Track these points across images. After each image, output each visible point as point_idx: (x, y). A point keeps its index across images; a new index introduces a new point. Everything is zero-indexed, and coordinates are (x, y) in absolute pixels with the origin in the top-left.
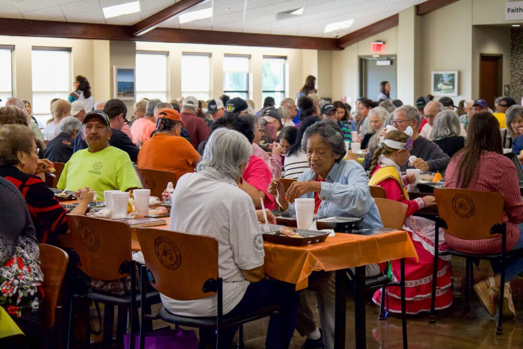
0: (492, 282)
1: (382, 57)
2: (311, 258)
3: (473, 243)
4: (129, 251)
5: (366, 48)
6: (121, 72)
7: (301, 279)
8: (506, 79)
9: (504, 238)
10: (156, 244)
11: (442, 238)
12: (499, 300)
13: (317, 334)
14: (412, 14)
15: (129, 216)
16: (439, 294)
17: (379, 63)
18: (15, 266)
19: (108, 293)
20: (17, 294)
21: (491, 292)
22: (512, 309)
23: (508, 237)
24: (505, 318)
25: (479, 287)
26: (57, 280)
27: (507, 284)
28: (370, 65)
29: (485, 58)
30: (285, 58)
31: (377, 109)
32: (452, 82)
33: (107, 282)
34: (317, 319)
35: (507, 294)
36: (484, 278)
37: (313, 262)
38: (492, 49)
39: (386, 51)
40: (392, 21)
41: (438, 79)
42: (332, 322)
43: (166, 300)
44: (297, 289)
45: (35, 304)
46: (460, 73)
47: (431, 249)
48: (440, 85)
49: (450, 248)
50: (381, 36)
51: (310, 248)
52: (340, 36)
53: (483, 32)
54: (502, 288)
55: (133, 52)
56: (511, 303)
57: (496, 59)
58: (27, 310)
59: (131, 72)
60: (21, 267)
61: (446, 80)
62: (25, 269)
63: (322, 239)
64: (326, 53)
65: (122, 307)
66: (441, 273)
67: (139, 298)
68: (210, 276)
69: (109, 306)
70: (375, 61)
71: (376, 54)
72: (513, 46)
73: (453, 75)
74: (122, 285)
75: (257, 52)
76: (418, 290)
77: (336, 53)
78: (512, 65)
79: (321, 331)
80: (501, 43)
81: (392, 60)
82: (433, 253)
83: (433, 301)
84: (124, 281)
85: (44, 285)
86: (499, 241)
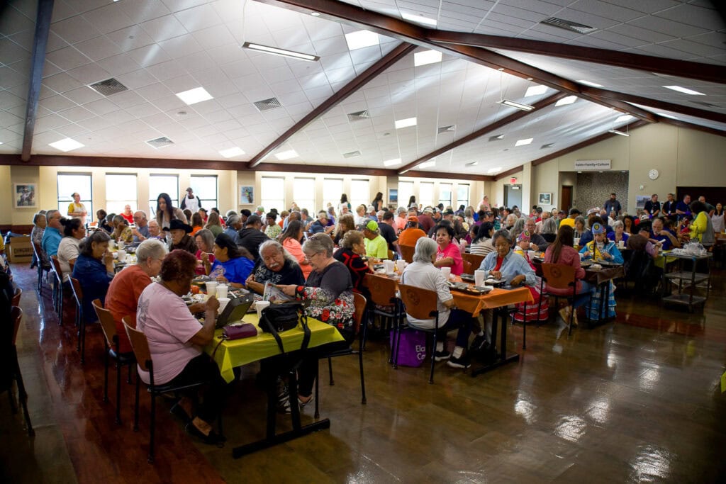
0: (568, 309)
1: (515, 185)
2: (482, 302)
3: (559, 290)
4: (394, 292)
5: (507, 181)
6: (391, 191)
7: (476, 312)
8: (574, 198)
9: (575, 289)
10: (408, 292)
11: (544, 286)
12: (570, 318)
13: (482, 334)
14: (530, 165)
15: (395, 273)
16: (542, 312)
17: (514, 188)
18: (342, 305)
19: (384, 311)
20: (342, 318)
21: (567, 314)
22: (576, 322)
23: (577, 288)
24: (573, 326)
25: (561, 311)
26: (361, 310)
27: (575, 310)
28: (509, 189)
29: (564, 187)
30: (469, 185)
31: (512, 215)
32: (548, 199)
33: (383, 306)
34: (482, 326)
35: (575, 315)
36: (564, 307)
37: (483, 304)
38: (568, 183)
39: (517, 182)
40: (521, 168)
41: (542, 196)
42: (490, 330)
43: (409, 318)
44: (473, 316)
45: (351, 322)
46: (552, 195)
47: (539, 291)
48: (543, 200)
49: (548, 291)
50: (515, 175)
51: (481, 297)
52: (496, 174)
53: (563, 175)
54: (572, 312)
55: (397, 181)
56: (576, 319)
57: (570, 188)
58: (347, 325)
59: (396, 191)
60: (344, 306)
61: (546, 197)
62: (347, 306)
63: (487, 292)
64: (488, 183)
65: (390, 318)
66: (543, 303)
67: (398, 315)
68: (433, 309)
69: (384, 317)
70: (511, 187)
71: (512, 184)
72: (578, 182)
73: (549, 195)
74: (390, 308)
75: (455, 182)
76: (531, 310)
77: (493, 183)
78: (577, 190)
79: (484, 332)
80: (572, 180)
81: (520, 187)
82: (540, 293)
83: (539, 316)
84: (392, 306)
85: (355, 314)
86: (573, 290)
